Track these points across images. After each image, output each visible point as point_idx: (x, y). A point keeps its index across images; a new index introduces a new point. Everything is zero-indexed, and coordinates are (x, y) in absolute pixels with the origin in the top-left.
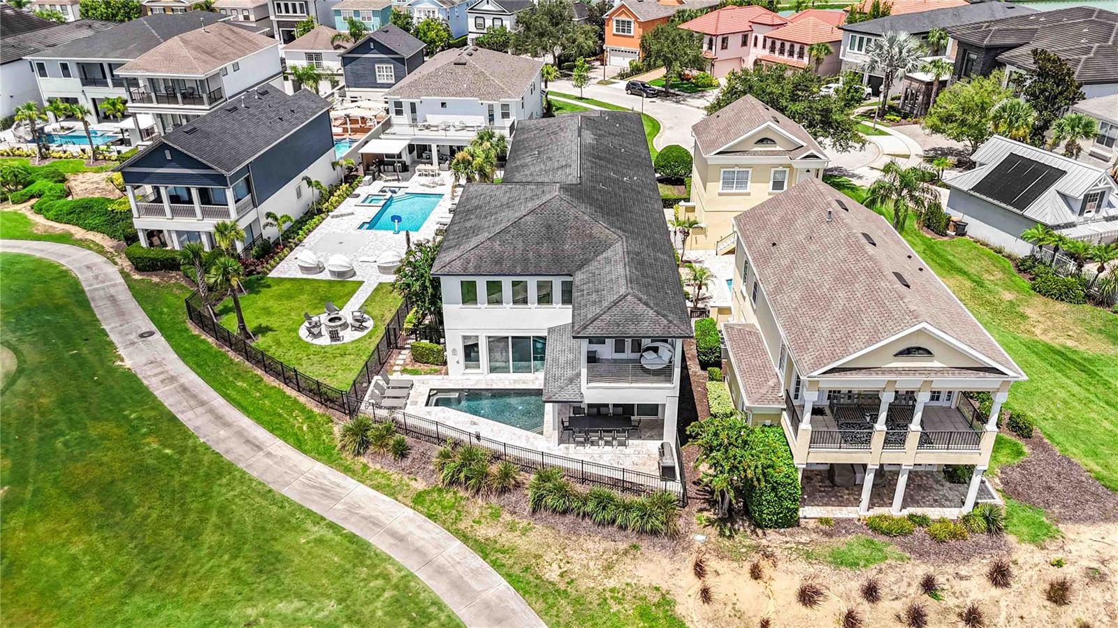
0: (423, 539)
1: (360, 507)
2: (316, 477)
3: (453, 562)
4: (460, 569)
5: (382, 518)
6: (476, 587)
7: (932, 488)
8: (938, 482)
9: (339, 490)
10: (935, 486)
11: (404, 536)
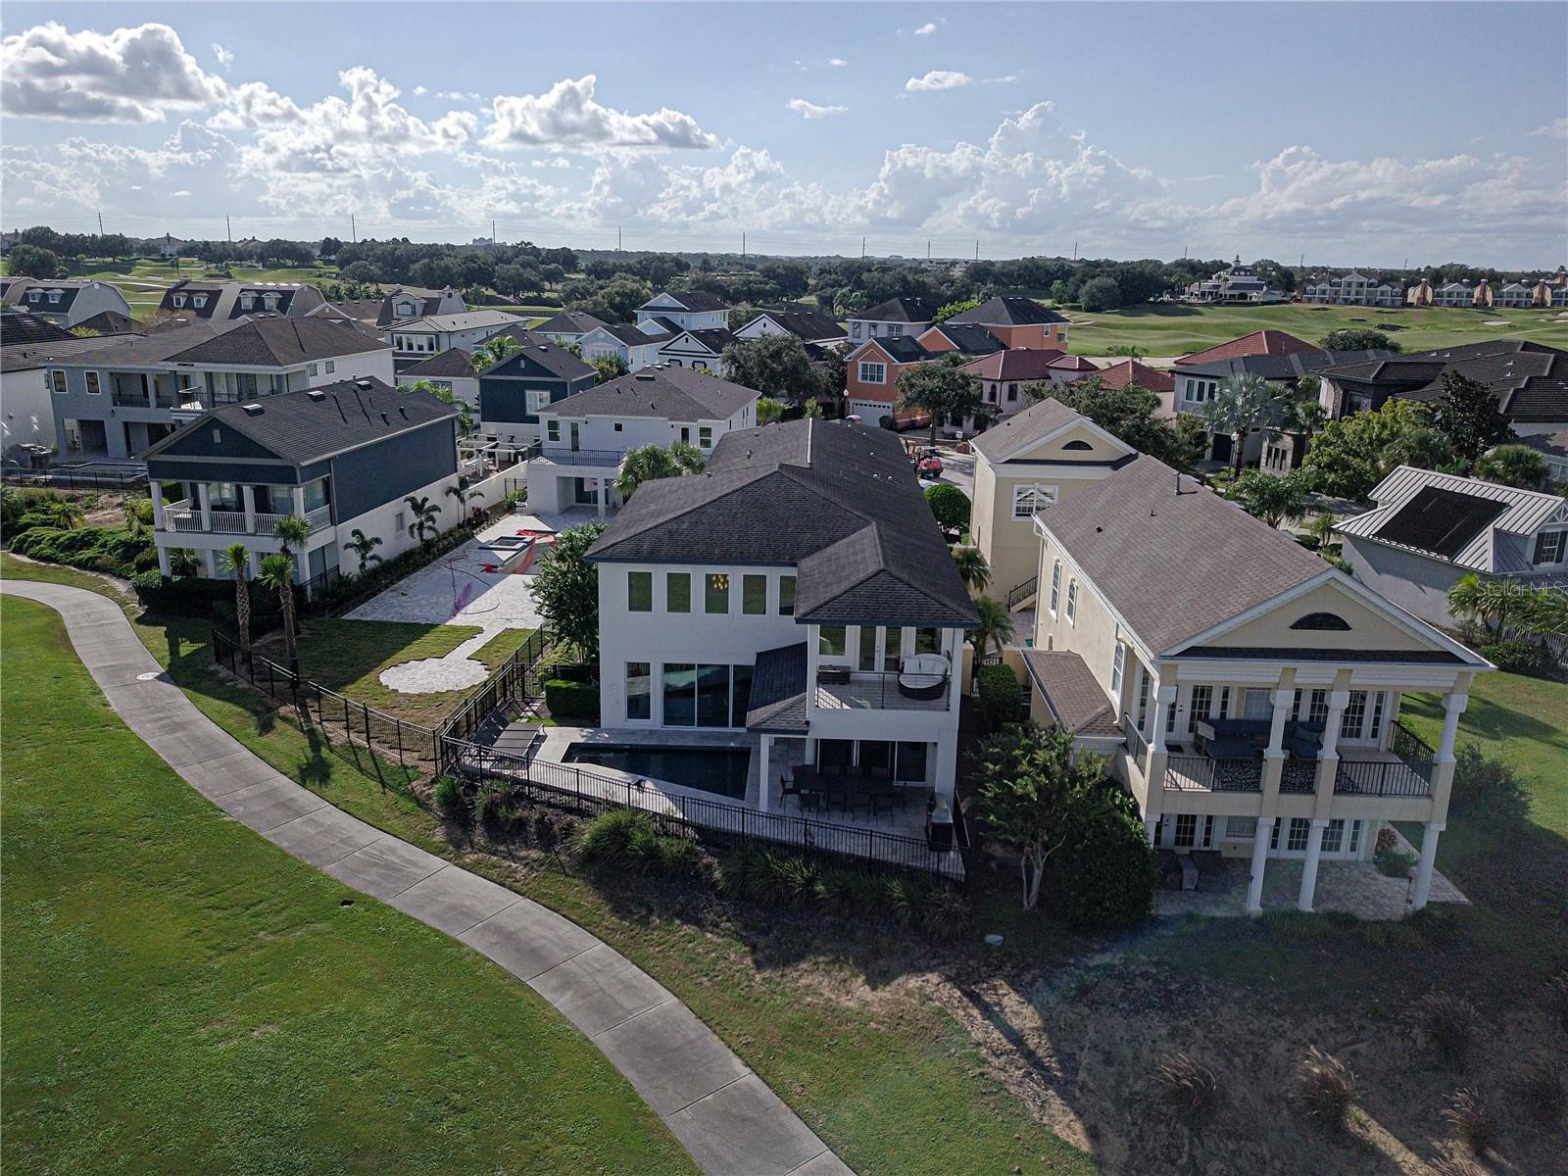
0: (544, 937)
1: (446, 893)
2: (382, 852)
3: (590, 971)
4: (601, 980)
5: (480, 907)
6: (627, 1004)
7: (1359, 881)
8: (1366, 875)
9: (414, 870)
10: (1363, 880)
11: (512, 933)
